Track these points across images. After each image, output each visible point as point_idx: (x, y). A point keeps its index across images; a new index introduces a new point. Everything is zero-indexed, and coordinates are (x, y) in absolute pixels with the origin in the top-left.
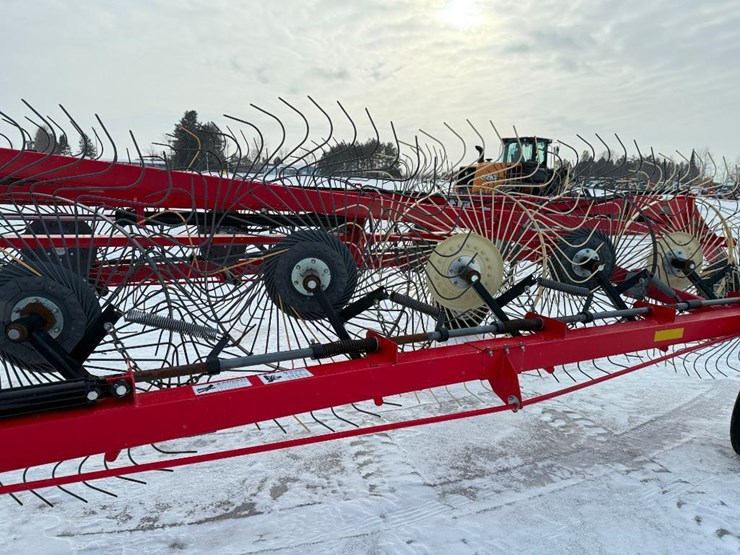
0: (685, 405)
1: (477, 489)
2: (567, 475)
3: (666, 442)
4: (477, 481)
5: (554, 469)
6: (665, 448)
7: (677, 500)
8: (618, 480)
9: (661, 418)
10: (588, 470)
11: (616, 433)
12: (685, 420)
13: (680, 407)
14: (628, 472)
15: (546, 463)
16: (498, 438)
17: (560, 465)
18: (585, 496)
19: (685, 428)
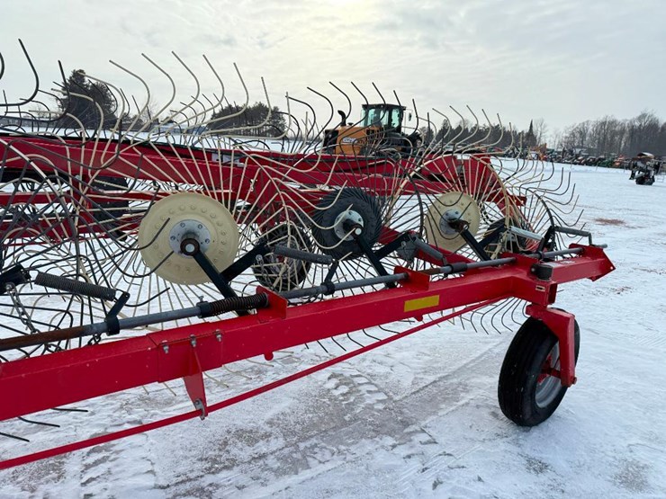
0: (473, 361)
1: (217, 486)
2: (328, 456)
3: (443, 406)
4: (224, 474)
5: (316, 450)
6: (440, 413)
7: (434, 479)
8: (381, 458)
9: (446, 377)
10: (352, 449)
11: (397, 398)
12: (468, 379)
13: (467, 364)
14: (394, 446)
15: (308, 444)
16: (269, 415)
17: (323, 444)
18: (338, 484)
19: (466, 389)
